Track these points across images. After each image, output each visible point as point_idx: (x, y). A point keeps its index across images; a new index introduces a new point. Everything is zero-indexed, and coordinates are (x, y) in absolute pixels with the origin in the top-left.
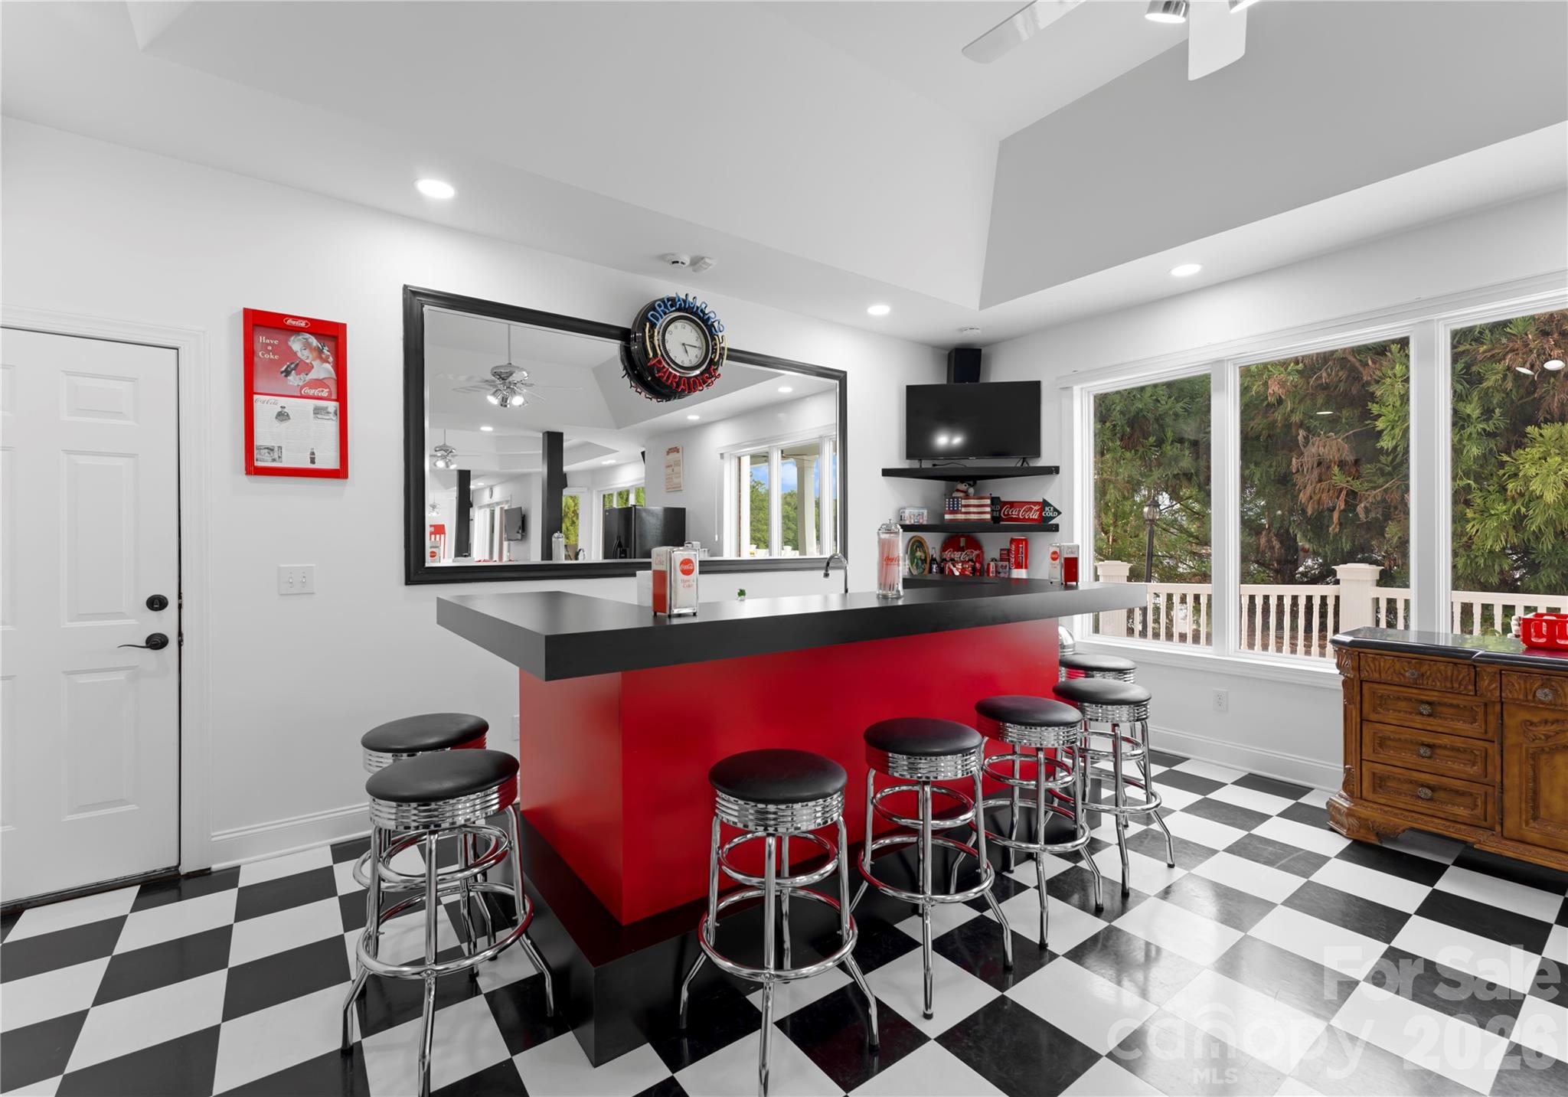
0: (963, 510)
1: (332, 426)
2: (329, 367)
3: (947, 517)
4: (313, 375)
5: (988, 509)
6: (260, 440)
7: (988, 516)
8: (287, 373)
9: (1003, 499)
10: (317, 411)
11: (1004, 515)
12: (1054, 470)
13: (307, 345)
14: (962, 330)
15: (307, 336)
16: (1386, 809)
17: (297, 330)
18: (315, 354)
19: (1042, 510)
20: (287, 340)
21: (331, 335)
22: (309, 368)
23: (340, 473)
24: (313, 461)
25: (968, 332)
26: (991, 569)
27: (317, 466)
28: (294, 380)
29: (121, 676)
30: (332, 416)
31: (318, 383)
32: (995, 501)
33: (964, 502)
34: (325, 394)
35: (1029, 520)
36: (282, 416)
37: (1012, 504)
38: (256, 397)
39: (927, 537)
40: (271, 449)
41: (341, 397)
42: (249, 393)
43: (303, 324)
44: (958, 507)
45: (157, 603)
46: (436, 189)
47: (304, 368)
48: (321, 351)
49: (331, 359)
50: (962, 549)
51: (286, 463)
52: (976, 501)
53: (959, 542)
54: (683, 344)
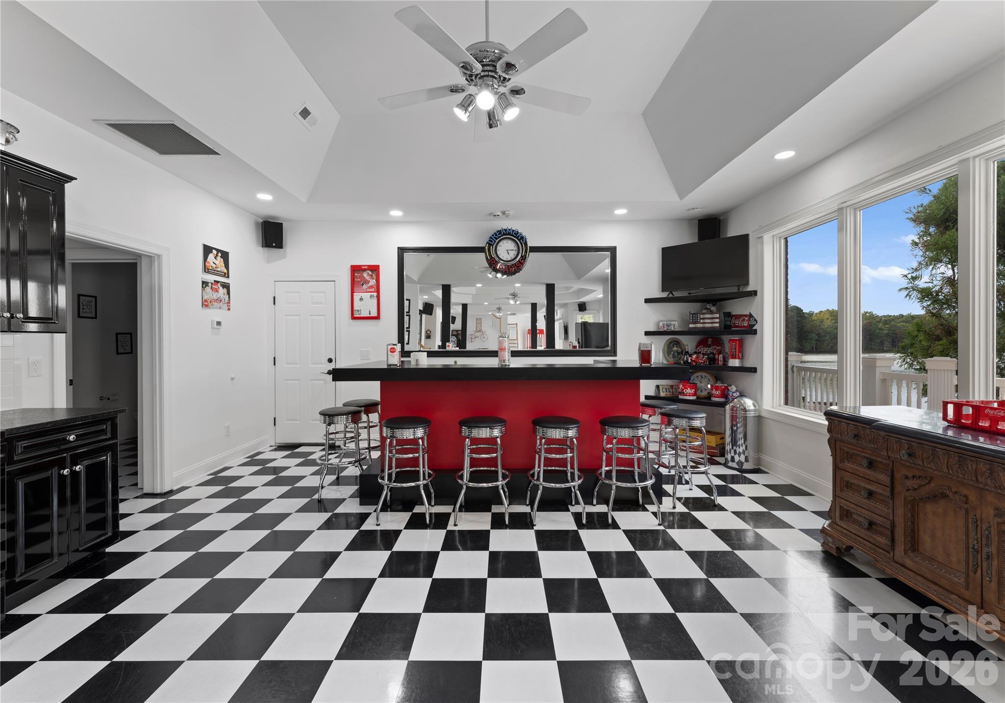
0: (701, 321)
1: (375, 301)
2: (374, 281)
3: (691, 326)
4: (370, 284)
5: (718, 320)
6: (356, 308)
7: (717, 325)
8: (363, 285)
9: (734, 313)
10: (371, 296)
11: (733, 324)
12: (755, 293)
13: (368, 274)
14: (689, 210)
15: (368, 271)
16: (844, 531)
17: (365, 270)
18: (371, 277)
19: (749, 320)
20: (363, 273)
21: (375, 269)
22: (369, 282)
23: (378, 318)
24: (370, 314)
25: (692, 211)
26: (720, 359)
27: (372, 315)
28: (365, 287)
29: (322, 382)
30: (375, 298)
31: (371, 287)
32: (728, 315)
33: (702, 316)
34: (373, 290)
35: (744, 327)
36: (361, 299)
37: (738, 317)
38: (354, 294)
39: (683, 339)
40: (358, 311)
41: (378, 291)
42: (352, 292)
43: (366, 267)
44: (697, 319)
45: (330, 360)
46: (396, 213)
47: (367, 282)
48: (372, 276)
49: (375, 278)
50: (709, 346)
51: (362, 315)
52: (709, 315)
53: (708, 342)
54: (507, 250)
